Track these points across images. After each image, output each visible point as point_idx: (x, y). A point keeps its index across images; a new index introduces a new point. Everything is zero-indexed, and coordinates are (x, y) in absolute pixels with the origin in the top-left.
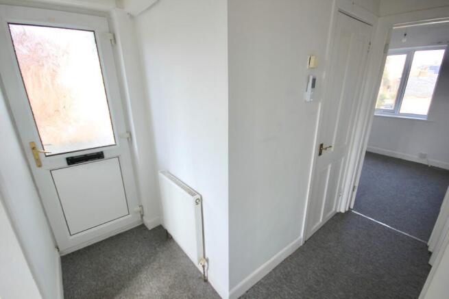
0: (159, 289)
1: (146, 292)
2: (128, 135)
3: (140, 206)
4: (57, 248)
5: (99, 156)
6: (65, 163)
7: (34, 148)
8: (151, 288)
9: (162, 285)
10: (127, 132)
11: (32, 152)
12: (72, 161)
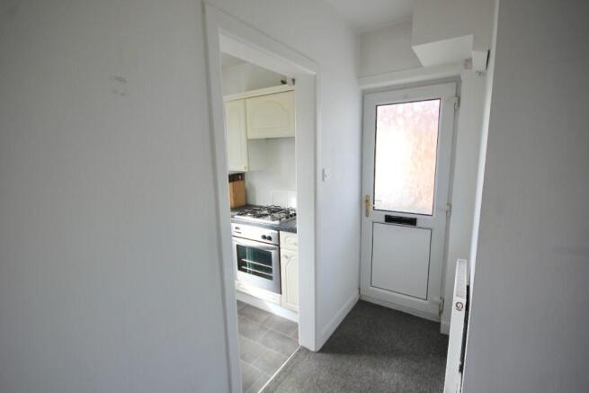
0: (398, 384)
1: (385, 375)
2: (447, 208)
3: (441, 298)
4: (359, 289)
5: (411, 222)
6: (383, 220)
7: (367, 201)
8: (392, 378)
9: (403, 386)
10: (448, 204)
11: (366, 201)
12: (390, 219)
